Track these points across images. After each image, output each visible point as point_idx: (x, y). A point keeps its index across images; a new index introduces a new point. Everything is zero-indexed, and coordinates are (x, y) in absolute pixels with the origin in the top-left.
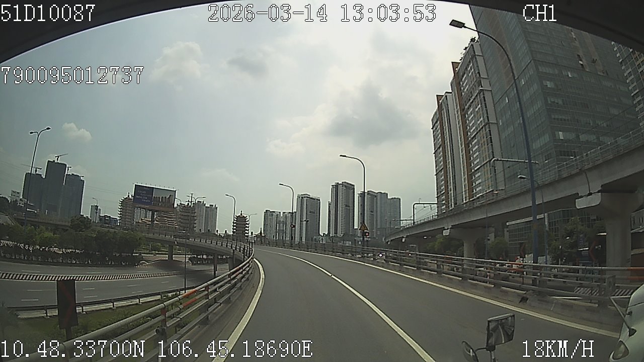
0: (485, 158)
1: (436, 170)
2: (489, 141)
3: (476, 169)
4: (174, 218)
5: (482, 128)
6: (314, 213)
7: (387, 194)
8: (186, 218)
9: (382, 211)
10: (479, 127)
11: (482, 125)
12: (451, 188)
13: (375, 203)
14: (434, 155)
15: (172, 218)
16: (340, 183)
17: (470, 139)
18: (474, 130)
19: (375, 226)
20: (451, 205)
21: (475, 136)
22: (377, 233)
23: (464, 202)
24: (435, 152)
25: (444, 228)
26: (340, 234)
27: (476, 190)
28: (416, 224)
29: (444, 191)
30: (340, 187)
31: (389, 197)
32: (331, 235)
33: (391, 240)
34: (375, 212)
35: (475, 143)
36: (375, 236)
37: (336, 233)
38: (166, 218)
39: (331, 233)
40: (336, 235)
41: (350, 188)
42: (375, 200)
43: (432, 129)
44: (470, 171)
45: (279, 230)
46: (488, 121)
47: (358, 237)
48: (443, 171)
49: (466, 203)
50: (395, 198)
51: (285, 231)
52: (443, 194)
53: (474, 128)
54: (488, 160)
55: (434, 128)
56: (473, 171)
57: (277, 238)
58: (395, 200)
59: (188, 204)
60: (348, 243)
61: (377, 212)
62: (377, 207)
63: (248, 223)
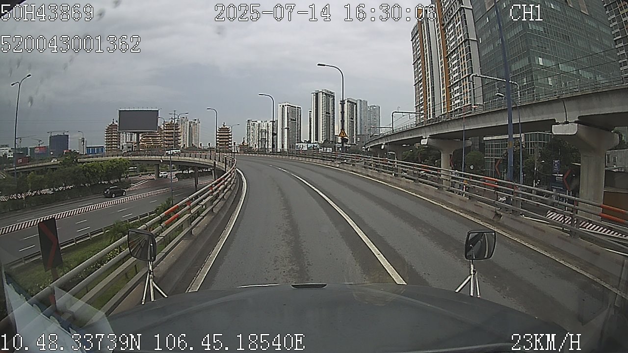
0: (464, 73)
1: (415, 82)
2: (469, 57)
3: (454, 82)
4: (159, 137)
5: (462, 44)
6: (295, 120)
7: (367, 102)
8: (171, 135)
9: (362, 118)
10: (459, 42)
11: (461, 40)
12: (429, 99)
13: (355, 111)
14: (413, 66)
15: (157, 137)
16: (320, 91)
17: (449, 53)
18: (454, 45)
19: (355, 133)
20: (430, 115)
21: (454, 50)
22: (356, 140)
23: (443, 113)
24: (414, 63)
25: (422, 137)
26: (321, 141)
27: (454, 103)
28: (395, 131)
29: (423, 101)
30: (320, 95)
31: (368, 105)
32: (312, 142)
33: (371, 147)
34: (355, 118)
35: (455, 57)
36: (355, 143)
37: (317, 139)
38: (151, 138)
39: (312, 139)
40: (317, 142)
41: (329, 95)
42: (355, 108)
43: (412, 40)
44: (449, 83)
45: (261, 139)
46: (468, 37)
47: (339, 143)
48: (422, 83)
49: (444, 114)
50: (374, 106)
51: (267, 140)
52: (422, 105)
53: (454, 43)
54: (467, 75)
55: (414, 40)
56: (452, 84)
57: (260, 147)
58: (375, 108)
59: (172, 121)
60: (330, 150)
61: (356, 119)
62: (356, 115)
63: (231, 134)
